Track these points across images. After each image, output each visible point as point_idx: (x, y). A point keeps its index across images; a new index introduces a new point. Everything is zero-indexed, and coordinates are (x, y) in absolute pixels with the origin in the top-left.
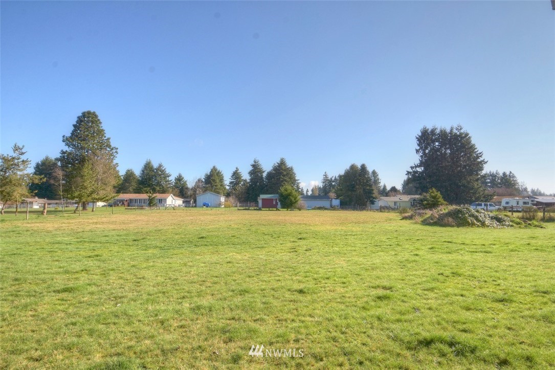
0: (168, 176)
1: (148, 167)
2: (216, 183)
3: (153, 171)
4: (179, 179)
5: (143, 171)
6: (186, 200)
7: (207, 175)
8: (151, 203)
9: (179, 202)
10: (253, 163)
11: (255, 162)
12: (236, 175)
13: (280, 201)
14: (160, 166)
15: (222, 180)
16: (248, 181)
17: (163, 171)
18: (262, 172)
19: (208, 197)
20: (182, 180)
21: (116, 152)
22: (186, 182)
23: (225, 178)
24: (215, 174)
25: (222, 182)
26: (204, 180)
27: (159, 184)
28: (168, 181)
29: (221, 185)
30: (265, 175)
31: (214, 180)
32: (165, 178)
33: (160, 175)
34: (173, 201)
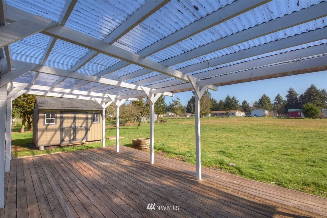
0: (238, 102)
1: (228, 98)
2: (265, 103)
3: (230, 100)
4: (244, 103)
5: (226, 100)
6: (247, 113)
7: (260, 99)
8: (227, 115)
9: (243, 114)
10: (289, 90)
11: (290, 89)
12: (278, 98)
13: (303, 113)
14: (234, 97)
15: (269, 101)
16: (286, 101)
17: (235, 100)
18: (296, 95)
19: (258, 111)
20: (246, 103)
21: (211, 94)
22: (248, 104)
23: (271, 100)
24: (265, 99)
25: (269, 103)
26: (258, 102)
27: (233, 106)
28: (238, 104)
29: (269, 105)
30: (298, 97)
31: (264, 102)
32: (236, 103)
33: (234, 102)
34: (239, 114)
